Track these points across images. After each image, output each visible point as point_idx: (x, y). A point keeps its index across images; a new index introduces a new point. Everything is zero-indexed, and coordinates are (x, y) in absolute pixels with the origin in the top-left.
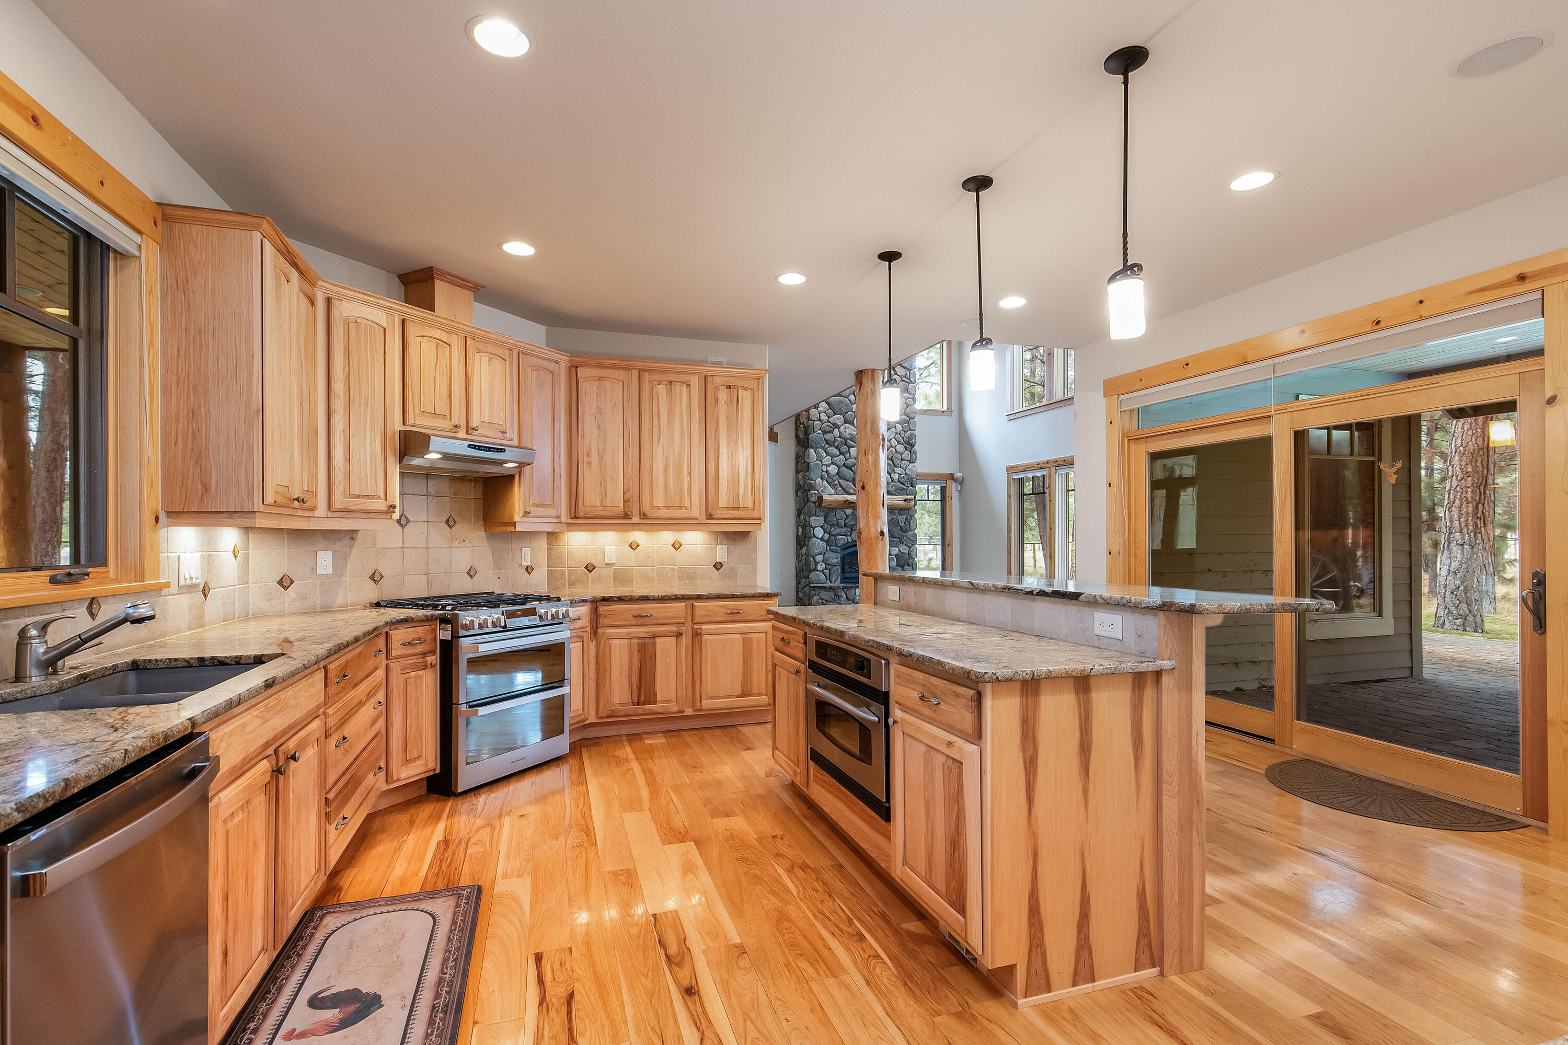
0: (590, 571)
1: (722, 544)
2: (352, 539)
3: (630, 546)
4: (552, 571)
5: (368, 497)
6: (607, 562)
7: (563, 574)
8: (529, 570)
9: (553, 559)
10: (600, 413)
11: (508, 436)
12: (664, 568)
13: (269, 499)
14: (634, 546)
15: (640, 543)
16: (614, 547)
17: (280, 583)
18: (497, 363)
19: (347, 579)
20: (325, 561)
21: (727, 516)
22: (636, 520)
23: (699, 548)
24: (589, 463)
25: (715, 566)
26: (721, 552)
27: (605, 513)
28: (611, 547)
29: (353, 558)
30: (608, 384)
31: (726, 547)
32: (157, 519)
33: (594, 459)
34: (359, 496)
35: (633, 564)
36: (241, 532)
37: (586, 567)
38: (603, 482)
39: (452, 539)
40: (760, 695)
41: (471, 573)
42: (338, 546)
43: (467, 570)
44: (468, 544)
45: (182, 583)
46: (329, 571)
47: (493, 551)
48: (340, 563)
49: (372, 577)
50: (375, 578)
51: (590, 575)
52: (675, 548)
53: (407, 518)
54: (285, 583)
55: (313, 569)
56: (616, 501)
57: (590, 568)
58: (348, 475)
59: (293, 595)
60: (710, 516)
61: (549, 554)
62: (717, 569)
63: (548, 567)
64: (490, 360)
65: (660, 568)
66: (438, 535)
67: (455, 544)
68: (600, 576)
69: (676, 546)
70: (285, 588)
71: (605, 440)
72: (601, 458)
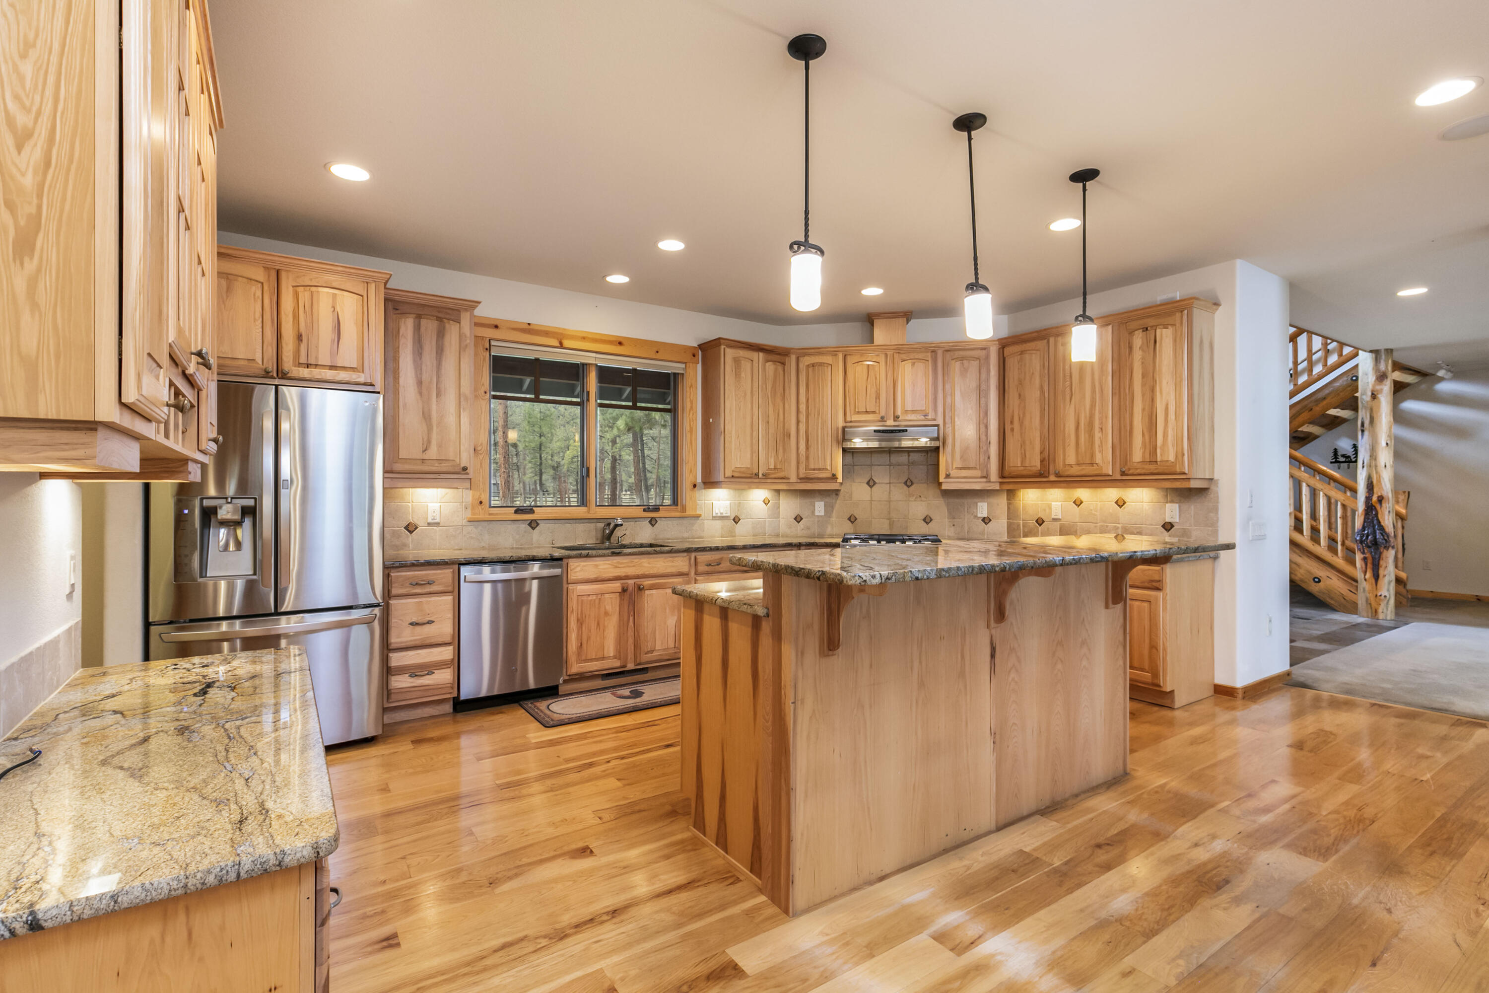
0: (1040, 525)
1: (1172, 502)
2: (837, 495)
3: (1074, 502)
4: (1011, 523)
5: (819, 469)
6: (1053, 517)
7: (1019, 525)
8: (986, 520)
9: (1012, 513)
10: (1021, 384)
11: (929, 417)
12: (1107, 526)
13: (729, 474)
14: (1078, 503)
15: (1083, 500)
16: (1060, 503)
17: (795, 519)
18: (920, 366)
19: (834, 519)
20: (820, 507)
21: (1143, 471)
22: (1052, 478)
23: (1146, 506)
24: (1012, 430)
25: (1163, 526)
26: (1172, 512)
27: (1025, 473)
28: (1057, 503)
29: (837, 507)
30: (1027, 356)
31: (1177, 505)
32: (695, 486)
33: (1016, 425)
34: (814, 470)
35: (1077, 520)
36: (773, 492)
37: (1037, 521)
38: (1023, 444)
39: (910, 495)
40: (1142, 670)
41: (927, 520)
42: (828, 500)
43: (924, 517)
44: (923, 499)
45: (714, 515)
46: (822, 513)
47: (948, 505)
48: (829, 509)
49: (849, 519)
50: (852, 519)
51: (1040, 528)
52: (1119, 506)
53: (874, 481)
54: (798, 519)
55: (813, 512)
56: (1035, 463)
57: (1040, 522)
58: (807, 458)
59: (802, 527)
60: (1123, 473)
61: (1009, 508)
62: (1166, 530)
63: (1008, 519)
64: (913, 364)
65: (1102, 526)
66: (899, 493)
67: (913, 499)
68: (1048, 529)
69: (1121, 503)
70: (799, 522)
71: (1025, 407)
72: (1021, 423)
